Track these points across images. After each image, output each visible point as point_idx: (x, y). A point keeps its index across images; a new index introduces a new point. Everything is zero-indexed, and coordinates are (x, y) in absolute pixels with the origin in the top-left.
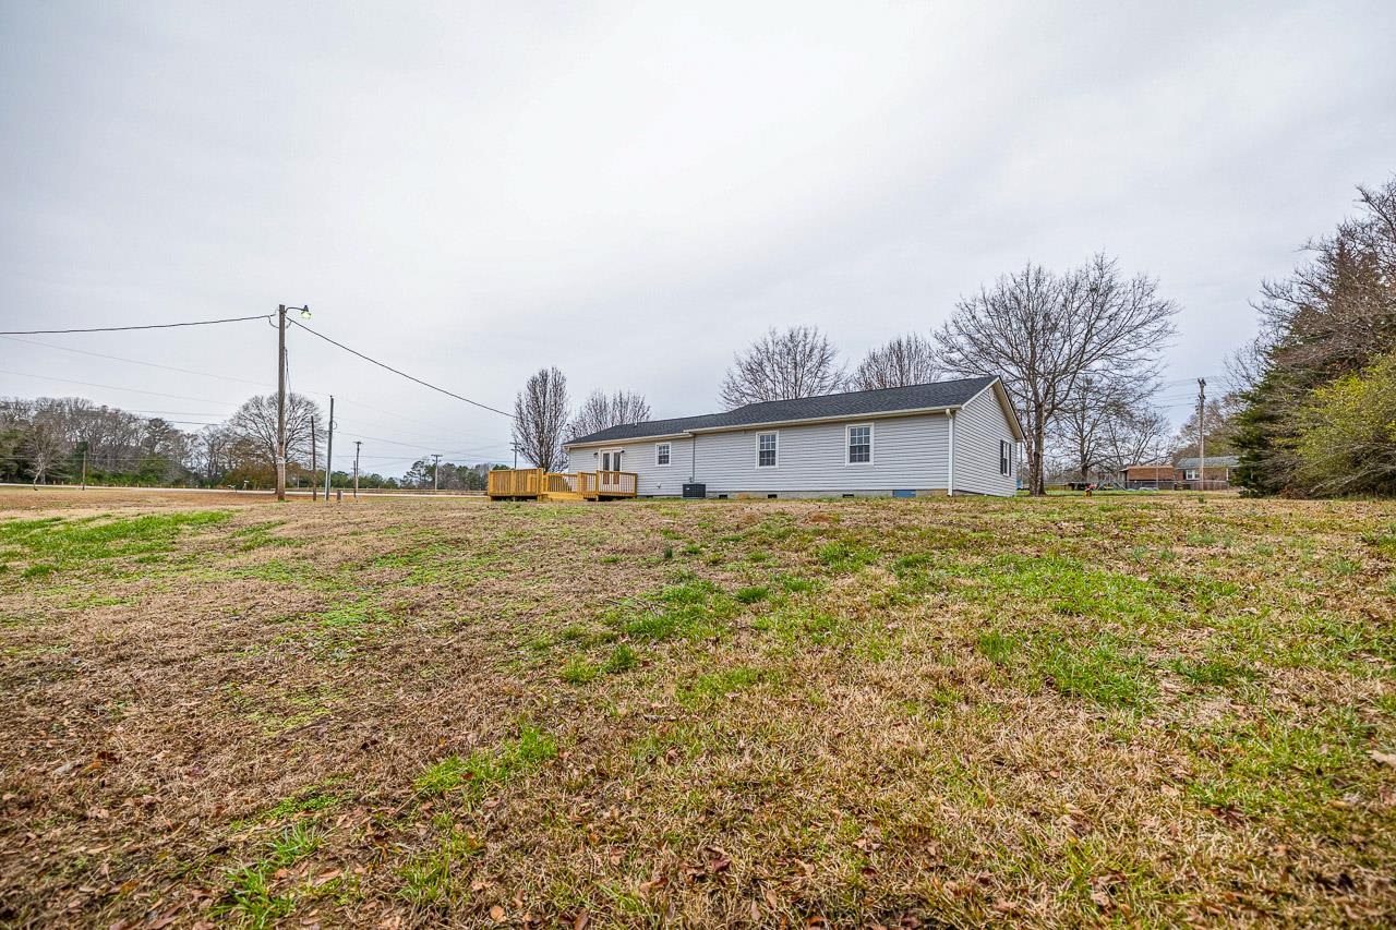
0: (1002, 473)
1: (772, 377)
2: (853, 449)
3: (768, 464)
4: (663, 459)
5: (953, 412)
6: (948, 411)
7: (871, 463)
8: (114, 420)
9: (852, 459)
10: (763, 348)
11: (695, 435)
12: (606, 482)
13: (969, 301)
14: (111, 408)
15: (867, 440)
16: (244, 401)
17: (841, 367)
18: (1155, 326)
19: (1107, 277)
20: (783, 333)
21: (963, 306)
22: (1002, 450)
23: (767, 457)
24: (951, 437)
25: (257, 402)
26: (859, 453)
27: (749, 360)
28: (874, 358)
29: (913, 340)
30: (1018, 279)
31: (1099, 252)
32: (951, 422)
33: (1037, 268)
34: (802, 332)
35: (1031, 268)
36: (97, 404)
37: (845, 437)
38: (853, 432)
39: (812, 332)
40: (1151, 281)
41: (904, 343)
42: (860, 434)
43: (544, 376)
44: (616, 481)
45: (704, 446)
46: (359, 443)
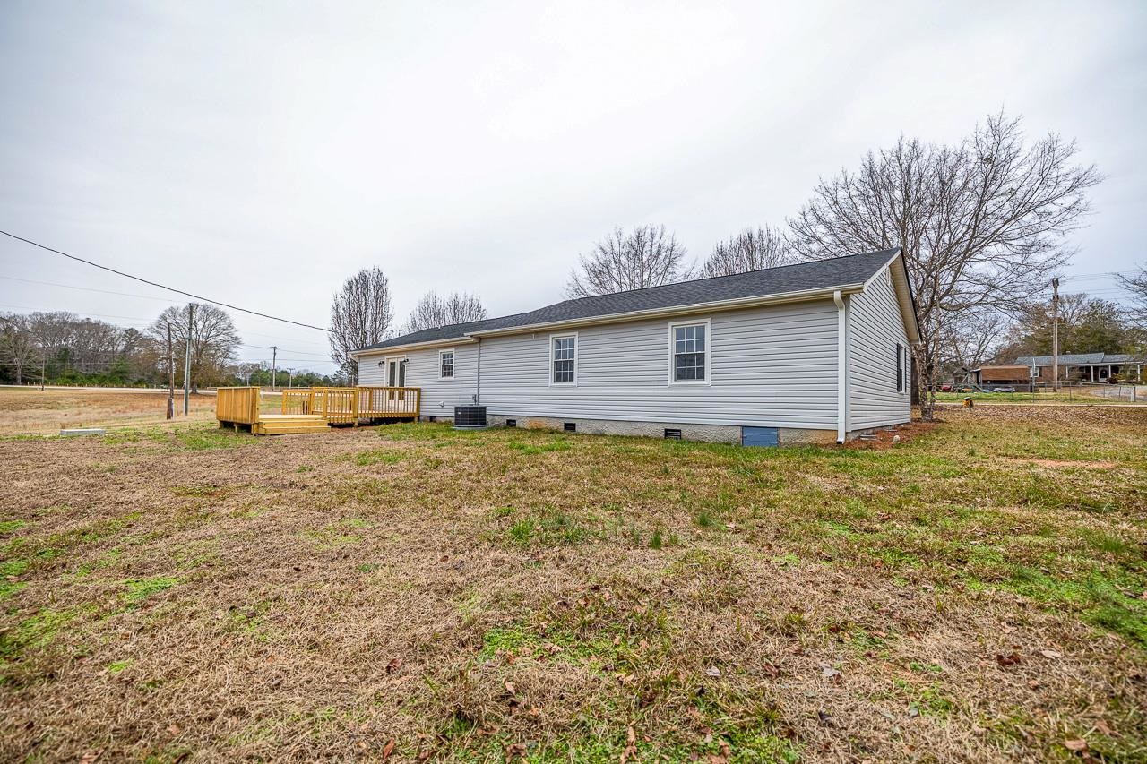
0: (899, 391)
1: (618, 280)
2: (679, 359)
3: (565, 380)
4: (447, 371)
5: (846, 297)
6: (837, 295)
7: (707, 381)
8: (96, 330)
9: (679, 376)
10: (608, 249)
11: (480, 339)
12: (392, 397)
13: (830, 185)
14: (93, 320)
15: (701, 345)
16: (162, 312)
17: (689, 266)
18: (1068, 200)
19: (1005, 143)
20: (629, 234)
21: (824, 190)
22: (898, 358)
23: (564, 371)
24: (841, 340)
25: (173, 312)
26: (689, 365)
27: (595, 261)
28: (721, 252)
29: (765, 233)
30: (888, 156)
31: (995, 115)
32: (841, 314)
33: (911, 142)
34: (648, 231)
35: (904, 143)
36: (81, 318)
37: (667, 341)
38: (679, 334)
39: (659, 232)
40: (1064, 143)
41: (755, 237)
42: (690, 336)
43: (363, 276)
44: (401, 398)
45: (491, 353)
46: (275, 348)
